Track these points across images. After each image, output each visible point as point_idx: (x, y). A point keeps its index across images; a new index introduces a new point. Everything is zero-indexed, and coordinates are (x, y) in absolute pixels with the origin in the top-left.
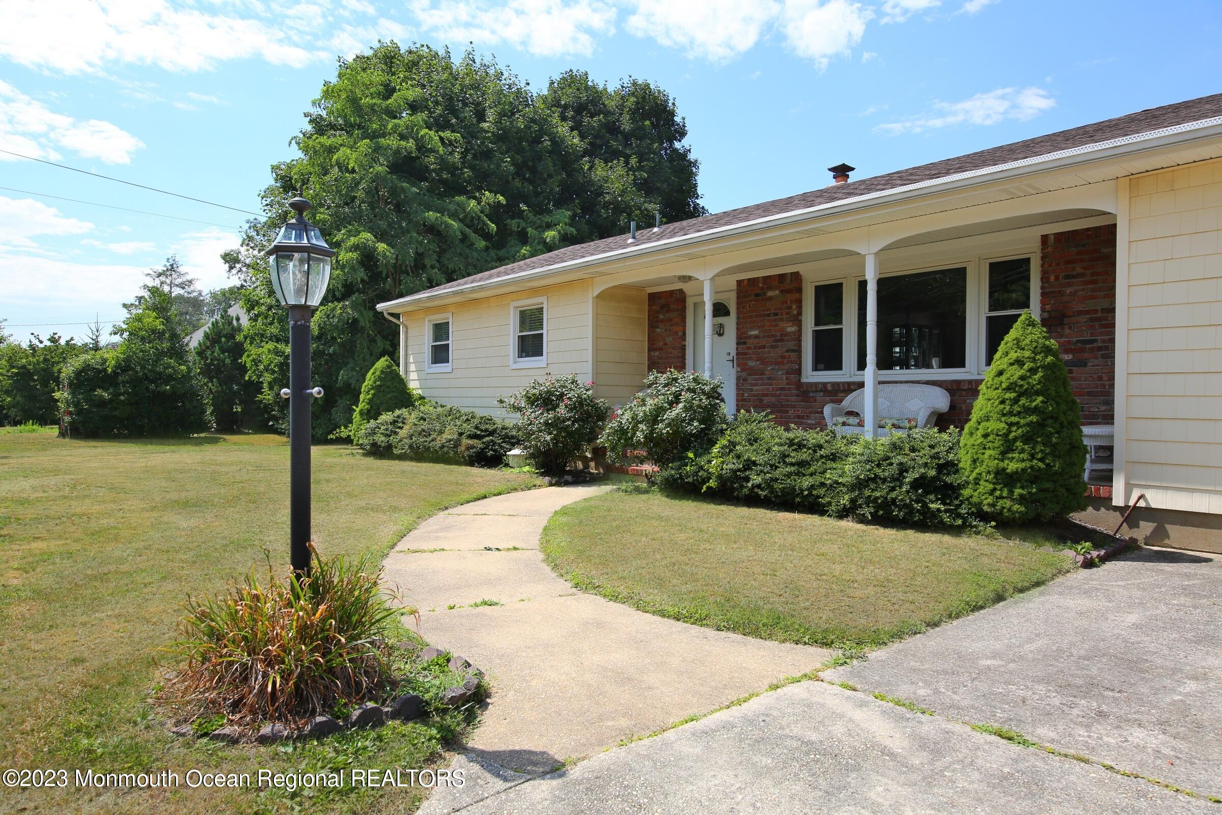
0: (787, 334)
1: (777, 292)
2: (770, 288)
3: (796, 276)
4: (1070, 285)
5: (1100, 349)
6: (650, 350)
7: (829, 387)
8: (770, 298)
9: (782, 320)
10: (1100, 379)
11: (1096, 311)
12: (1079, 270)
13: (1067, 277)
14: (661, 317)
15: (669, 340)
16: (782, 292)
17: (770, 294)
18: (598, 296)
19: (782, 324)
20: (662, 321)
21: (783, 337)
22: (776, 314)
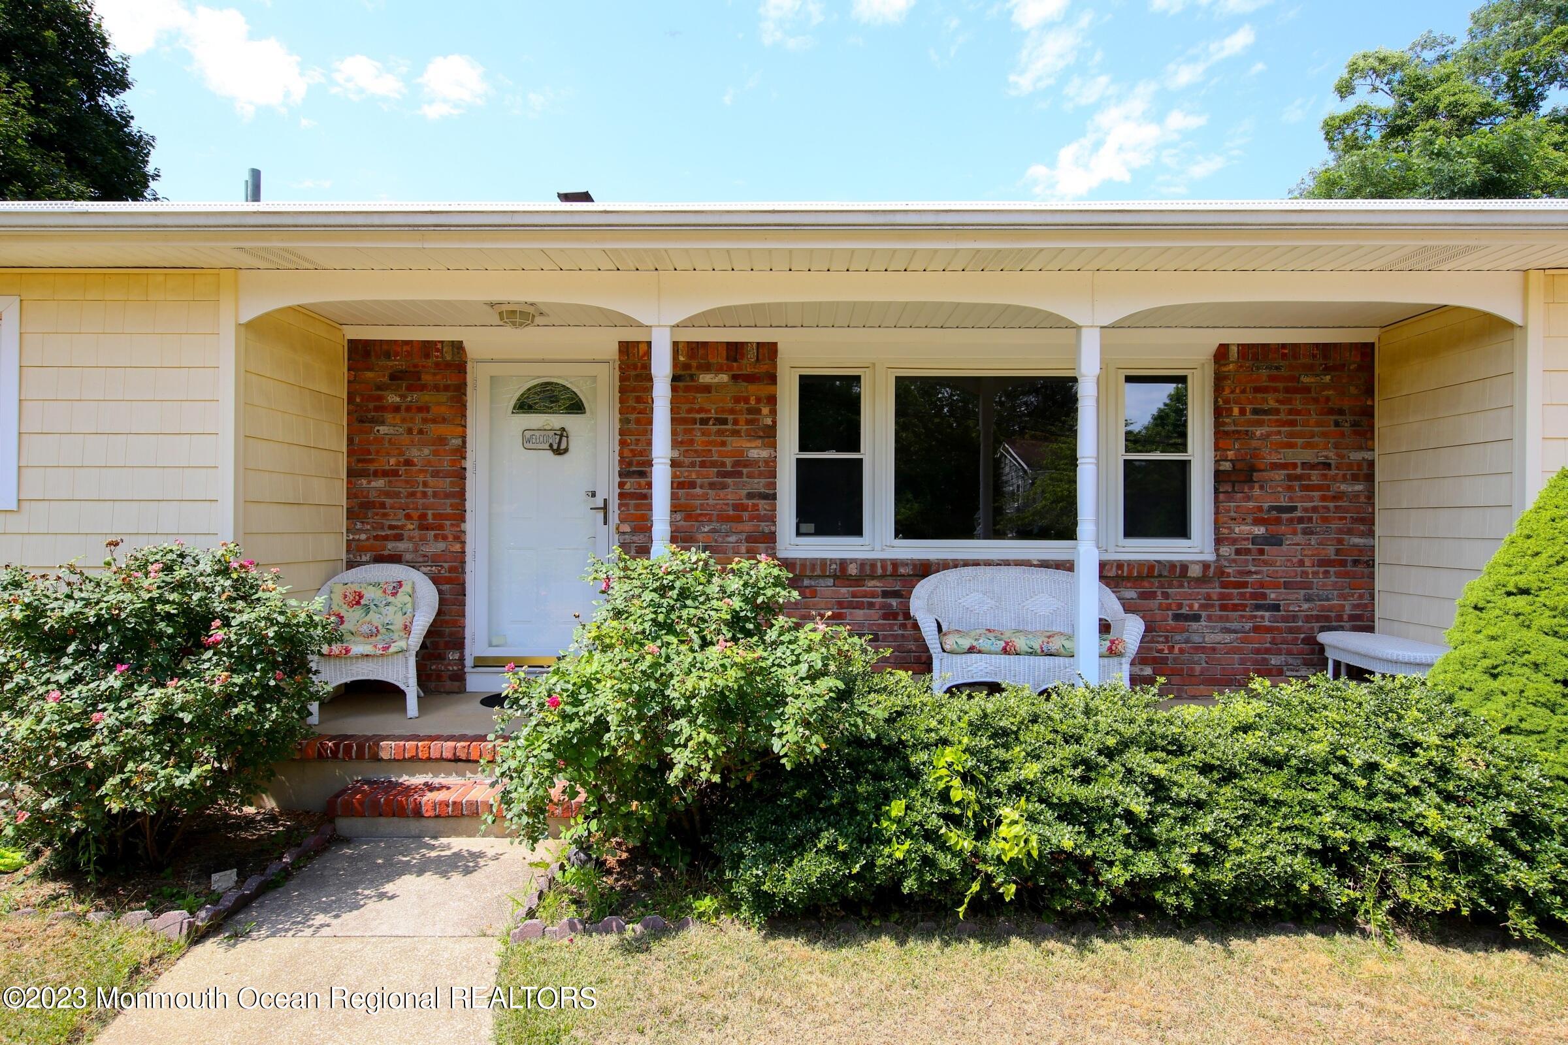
0: (748, 463)
1: (724, 378)
2: (707, 368)
3: (769, 351)
4: (1260, 423)
5: (1301, 520)
6: (353, 474)
7: (853, 570)
8: (707, 389)
9: (736, 433)
10: (1301, 563)
11: (1295, 466)
12: (1272, 404)
13: (1255, 412)
14: (393, 398)
15: (420, 454)
16: (735, 378)
17: (706, 378)
18: (252, 326)
19: (734, 443)
20: (396, 409)
21: (740, 467)
22: (724, 422)
